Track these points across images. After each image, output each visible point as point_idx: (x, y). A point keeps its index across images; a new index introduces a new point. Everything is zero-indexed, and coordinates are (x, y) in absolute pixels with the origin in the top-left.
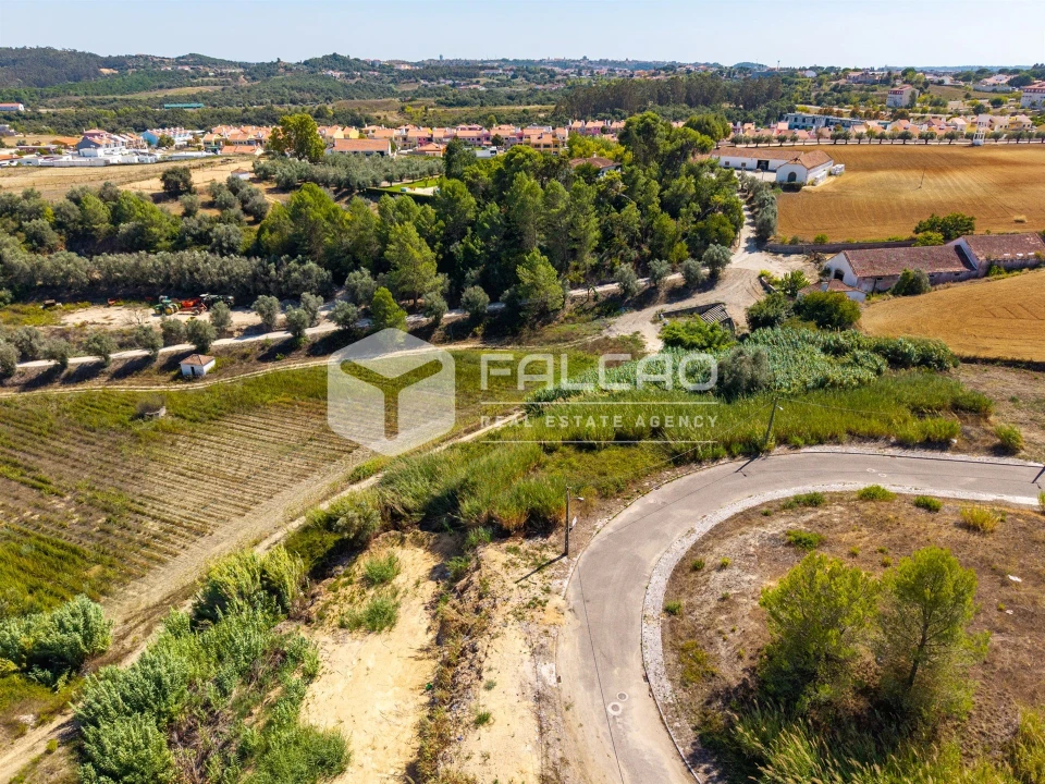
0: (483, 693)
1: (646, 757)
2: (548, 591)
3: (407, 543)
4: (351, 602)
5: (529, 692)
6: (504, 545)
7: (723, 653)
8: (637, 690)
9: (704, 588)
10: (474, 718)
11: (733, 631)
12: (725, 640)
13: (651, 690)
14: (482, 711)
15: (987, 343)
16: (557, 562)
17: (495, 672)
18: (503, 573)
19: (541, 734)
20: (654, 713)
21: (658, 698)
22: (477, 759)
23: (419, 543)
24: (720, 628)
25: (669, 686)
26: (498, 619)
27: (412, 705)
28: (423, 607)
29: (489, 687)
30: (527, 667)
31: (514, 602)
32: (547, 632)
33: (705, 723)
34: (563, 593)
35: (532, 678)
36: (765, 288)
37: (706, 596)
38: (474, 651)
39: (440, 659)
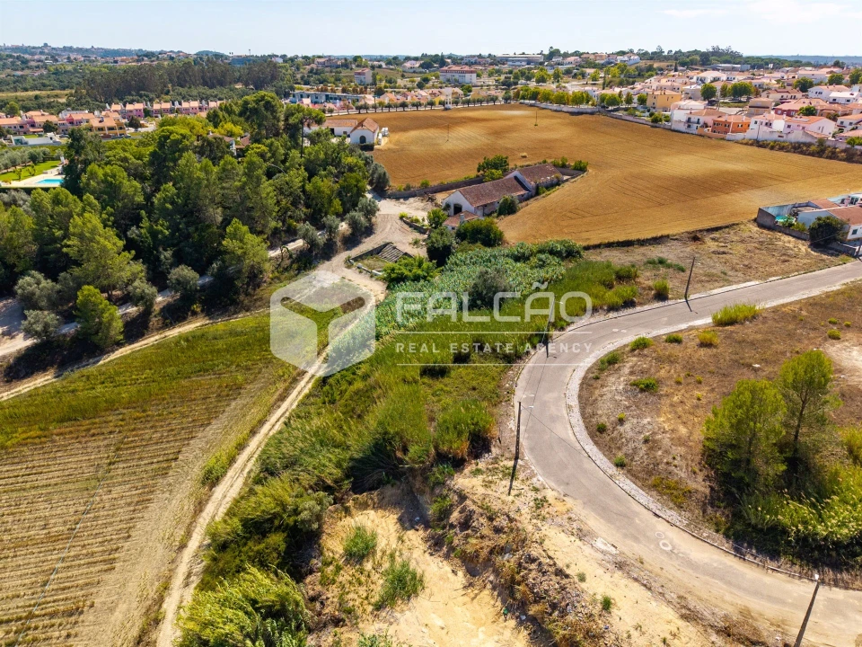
0: (583, 585)
1: (715, 565)
2: (536, 490)
3: (354, 511)
4: (360, 584)
5: (611, 567)
6: (466, 471)
7: (683, 475)
8: (661, 526)
9: (624, 440)
10: (599, 607)
11: (674, 458)
12: (676, 466)
13: (668, 522)
14: (599, 597)
15: (585, 235)
16: (518, 466)
17: (573, 566)
18: (490, 492)
19: (650, 589)
20: (686, 535)
21: (678, 524)
22: (635, 634)
23: (364, 506)
24: (665, 461)
25: (673, 512)
26: (530, 528)
27: (508, 634)
28: (427, 555)
29: (582, 578)
30: (587, 550)
31: (525, 510)
32: (570, 518)
33: (717, 524)
34: (547, 486)
35: (600, 556)
36: (411, 226)
37: (631, 445)
38: (533, 560)
39: (489, 586)
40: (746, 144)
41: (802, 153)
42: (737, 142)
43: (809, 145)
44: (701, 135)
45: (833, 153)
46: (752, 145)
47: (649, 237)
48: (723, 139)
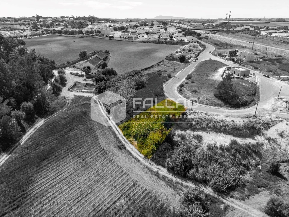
4: (191, 142)
5: (227, 117)
6: (188, 115)
7: (218, 102)
10: (233, 122)
13: (223, 109)
14: (231, 121)
16: (194, 111)
17: (223, 119)
18: (196, 116)
19: (234, 117)
20: (228, 110)
21: (225, 109)
24: (213, 101)
26: (210, 118)
28: (194, 132)
29: (226, 120)
30: (221, 117)
31: (205, 116)
32: (213, 114)
33: (229, 107)
34: (203, 112)
36: (77, 76)
37: (205, 101)
38: (215, 122)
39: (210, 131)
40: (140, 42)
41: (155, 43)
42: (137, 42)
43: (156, 41)
44: (126, 41)
45: (162, 42)
46: (142, 42)
47: (150, 66)
48: (133, 41)
